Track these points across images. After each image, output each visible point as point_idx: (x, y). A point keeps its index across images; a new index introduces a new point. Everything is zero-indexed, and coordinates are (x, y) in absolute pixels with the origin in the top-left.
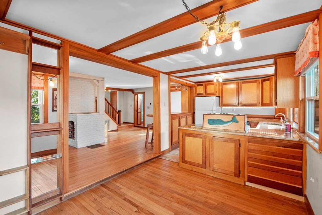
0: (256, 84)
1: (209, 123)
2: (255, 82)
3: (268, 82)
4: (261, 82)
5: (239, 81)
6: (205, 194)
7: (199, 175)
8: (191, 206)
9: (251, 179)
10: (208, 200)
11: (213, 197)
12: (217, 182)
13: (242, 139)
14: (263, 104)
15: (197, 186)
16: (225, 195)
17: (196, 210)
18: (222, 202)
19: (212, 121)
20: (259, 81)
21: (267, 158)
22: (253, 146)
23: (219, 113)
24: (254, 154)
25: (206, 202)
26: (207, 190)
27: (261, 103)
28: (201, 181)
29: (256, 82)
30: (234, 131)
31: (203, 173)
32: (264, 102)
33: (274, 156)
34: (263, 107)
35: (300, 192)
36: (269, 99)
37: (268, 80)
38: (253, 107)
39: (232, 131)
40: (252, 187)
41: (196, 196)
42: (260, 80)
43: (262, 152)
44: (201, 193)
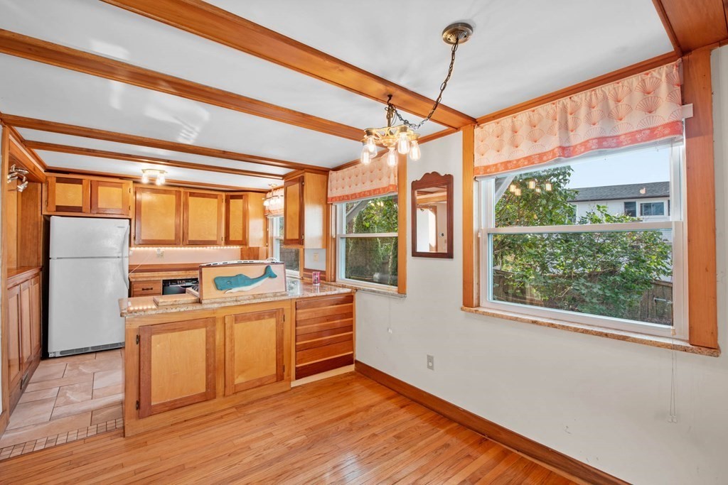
0: (216, 200)
1: (217, 287)
2: (215, 196)
3: (240, 202)
4: (226, 200)
5: (182, 190)
6: (270, 440)
7: (207, 422)
8: (286, 472)
9: (301, 373)
10: (289, 442)
11: (288, 434)
12: (254, 411)
13: (287, 307)
14: (228, 242)
15: (238, 438)
16: (293, 418)
17: (301, 468)
18: (306, 430)
19: (226, 281)
20: (221, 195)
21: (321, 326)
22: (303, 314)
23: (236, 262)
24: (305, 327)
25: (291, 447)
26: (262, 432)
27: (223, 239)
28: (226, 427)
29: (216, 198)
30: (271, 295)
31: (207, 413)
32: (232, 238)
33: (328, 320)
34: (228, 247)
35: (349, 360)
36: (241, 232)
37: (240, 197)
38: (205, 248)
39: (268, 295)
40: (300, 386)
41: (265, 453)
42: (224, 194)
43: (315, 320)
44: (262, 443)
